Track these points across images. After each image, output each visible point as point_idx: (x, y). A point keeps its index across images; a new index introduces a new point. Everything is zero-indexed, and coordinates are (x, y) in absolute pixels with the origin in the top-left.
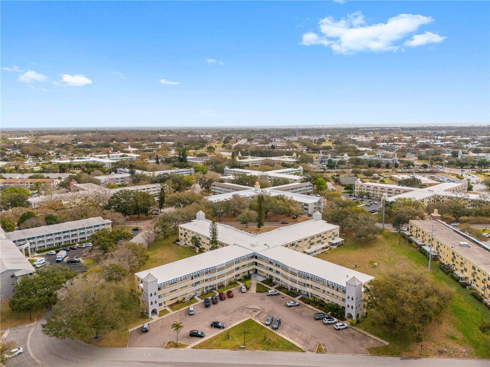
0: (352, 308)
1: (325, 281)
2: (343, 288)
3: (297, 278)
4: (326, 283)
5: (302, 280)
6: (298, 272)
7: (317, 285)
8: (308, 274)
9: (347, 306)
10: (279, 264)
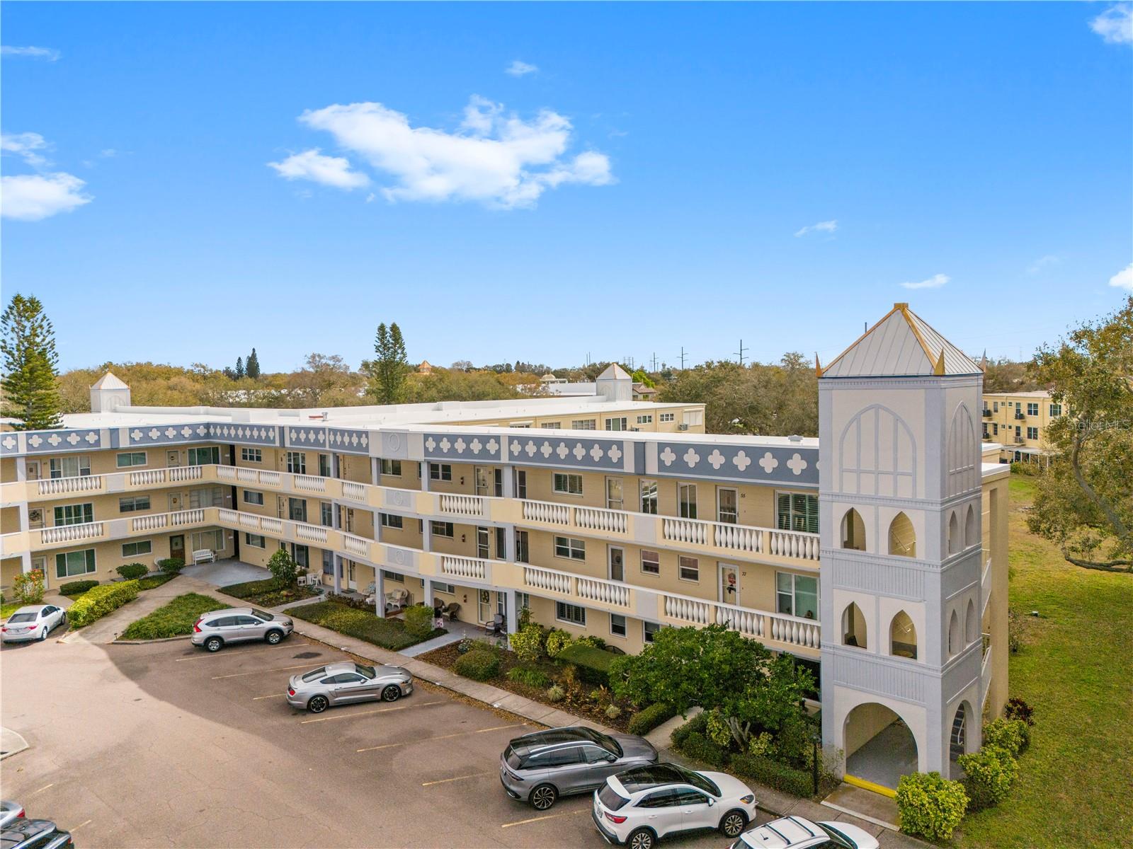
1: (614, 455)
2: (782, 472)
4: (629, 466)
5: (454, 505)
6: (426, 449)
7: (561, 515)
8: (492, 447)
9: (838, 639)
10: (324, 440)
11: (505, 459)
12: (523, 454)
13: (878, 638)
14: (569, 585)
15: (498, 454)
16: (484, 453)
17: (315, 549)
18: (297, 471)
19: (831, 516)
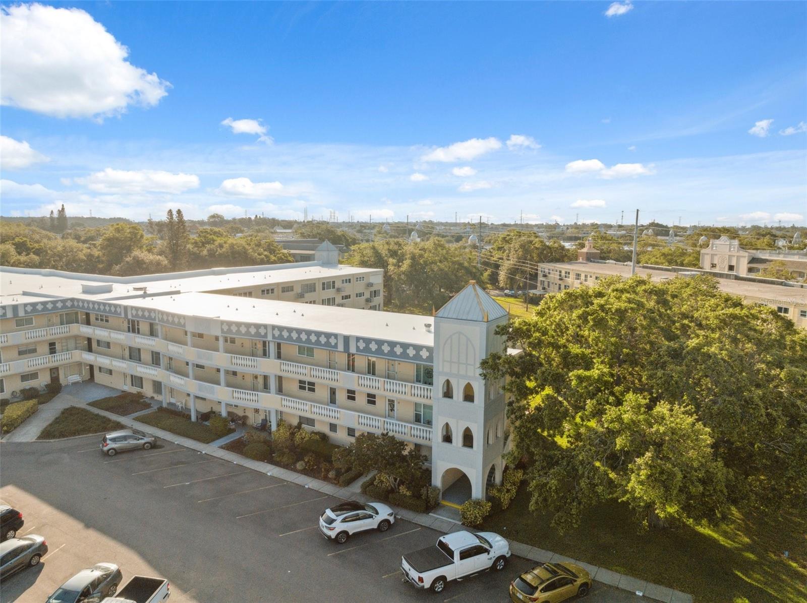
0: (468, 439)
1: (333, 341)
2: (417, 357)
3: (220, 359)
4: (341, 347)
5: (239, 362)
6: (222, 330)
7: (304, 371)
8: (262, 331)
9: (440, 438)
10: (155, 317)
11: (270, 338)
12: (281, 336)
13: (458, 438)
14: (307, 408)
15: (266, 335)
16: (258, 334)
17: (147, 379)
18: (134, 331)
19: (439, 381)
